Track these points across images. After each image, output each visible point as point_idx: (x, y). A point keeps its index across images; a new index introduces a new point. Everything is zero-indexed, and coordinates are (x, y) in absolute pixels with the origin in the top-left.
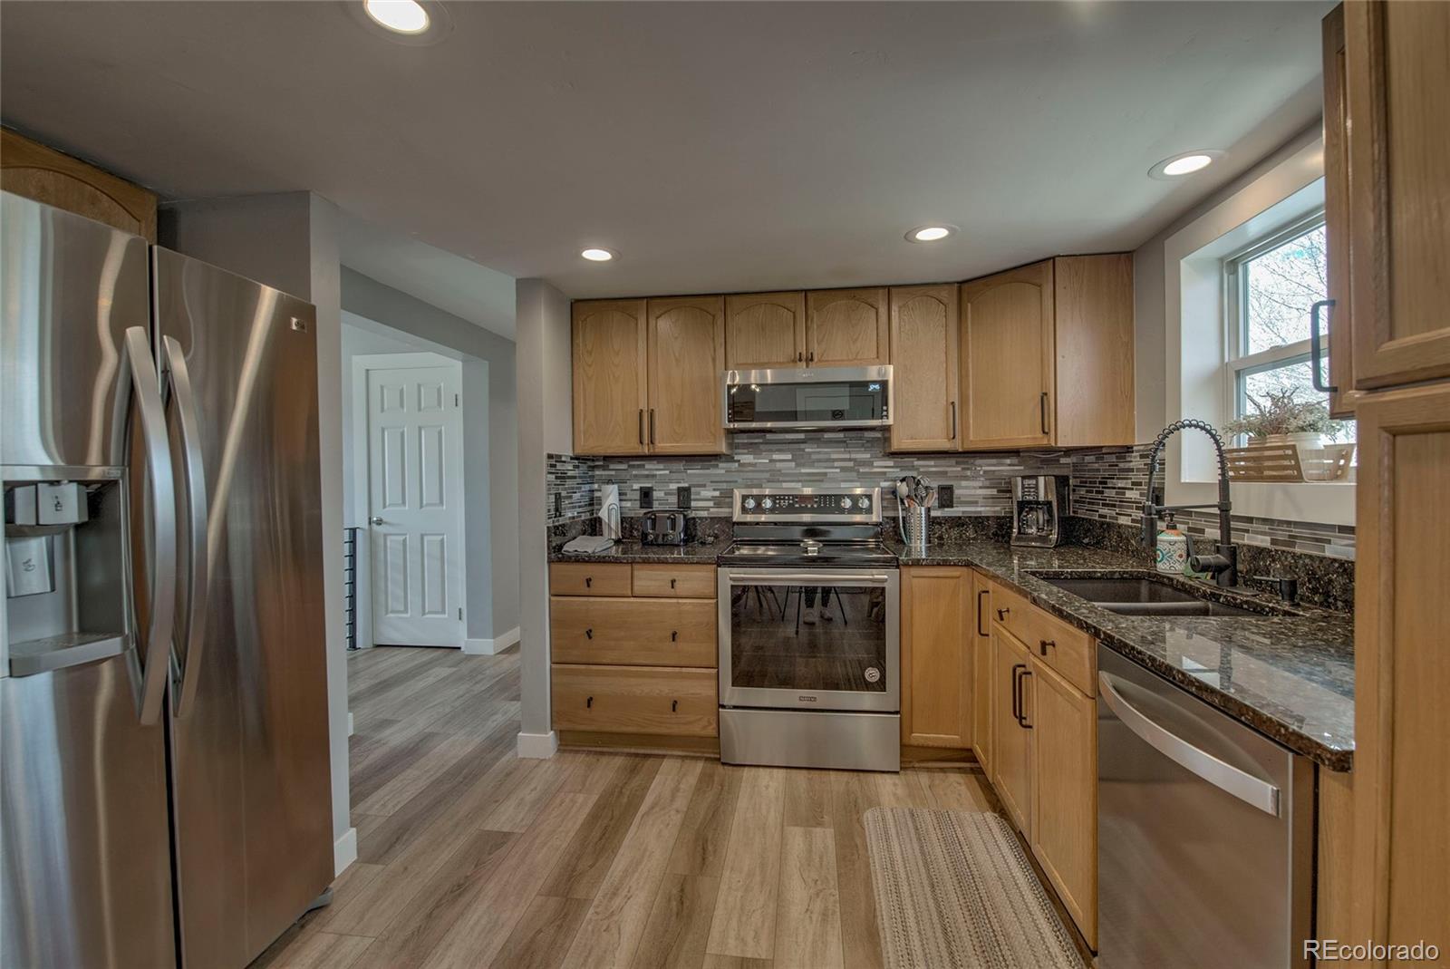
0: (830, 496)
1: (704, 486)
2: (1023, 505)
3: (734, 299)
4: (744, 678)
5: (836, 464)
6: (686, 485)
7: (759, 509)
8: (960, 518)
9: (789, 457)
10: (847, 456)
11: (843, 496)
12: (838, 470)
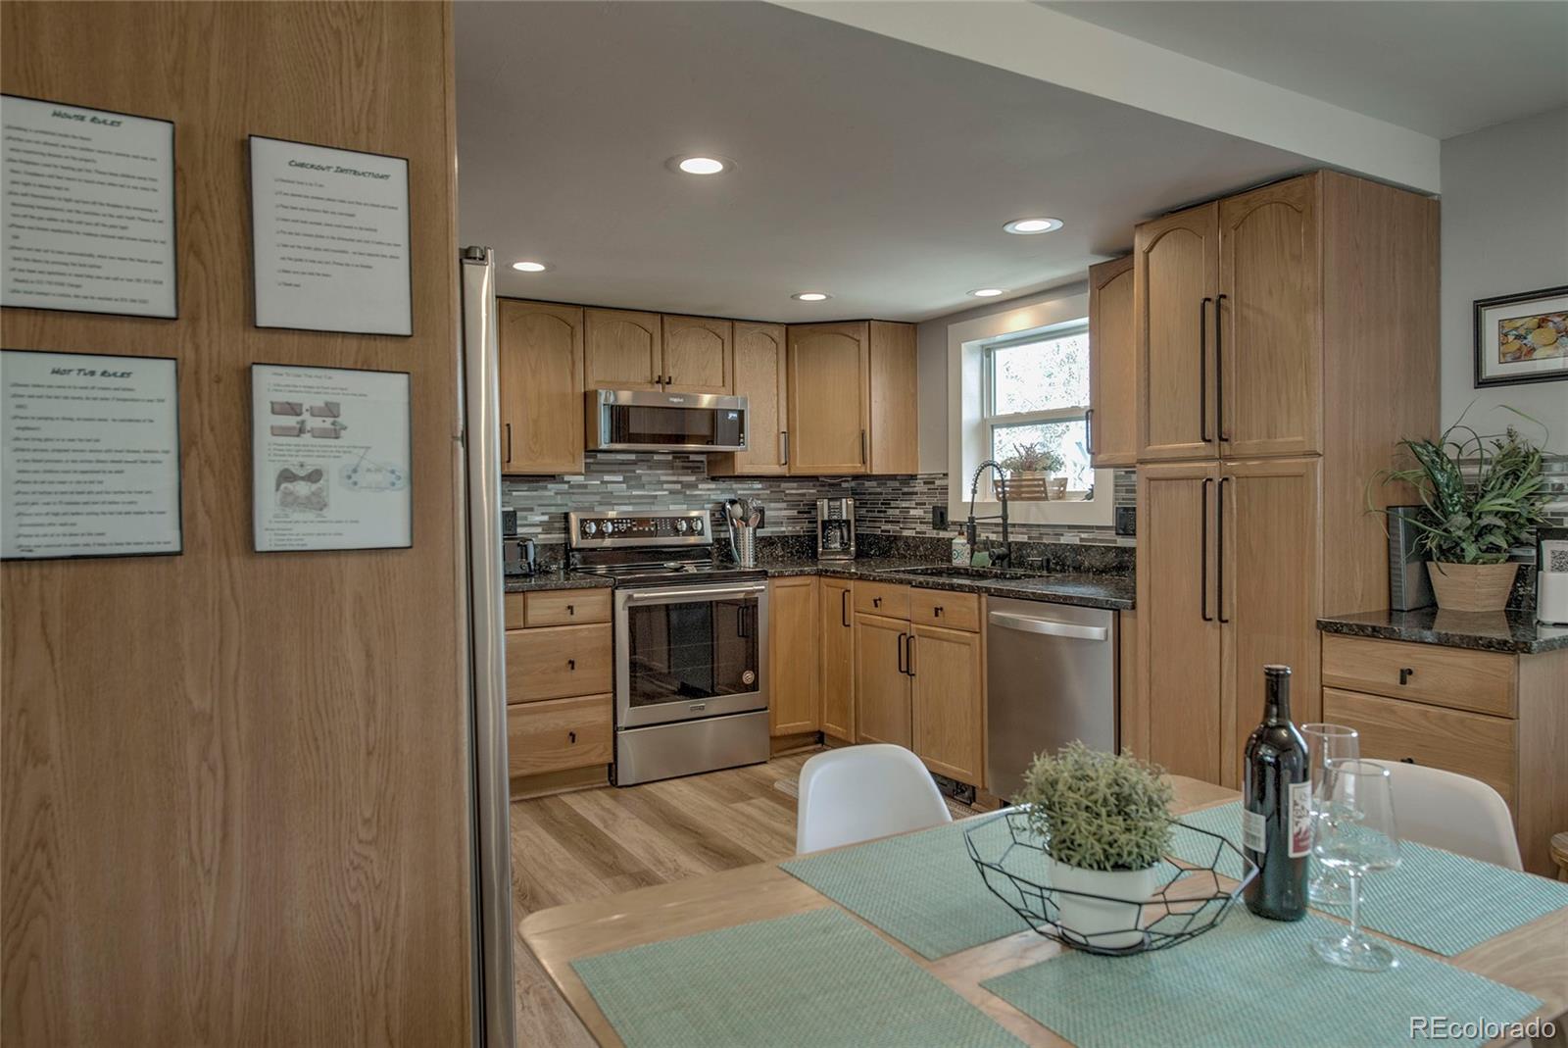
0: (665, 518)
1: (532, 510)
2: (826, 524)
3: (594, 312)
4: (638, 697)
5: (665, 486)
6: (511, 509)
7: (600, 534)
8: (770, 537)
9: (621, 479)
10: (675, 478)
11: (677, 518)
12: (666, 493)
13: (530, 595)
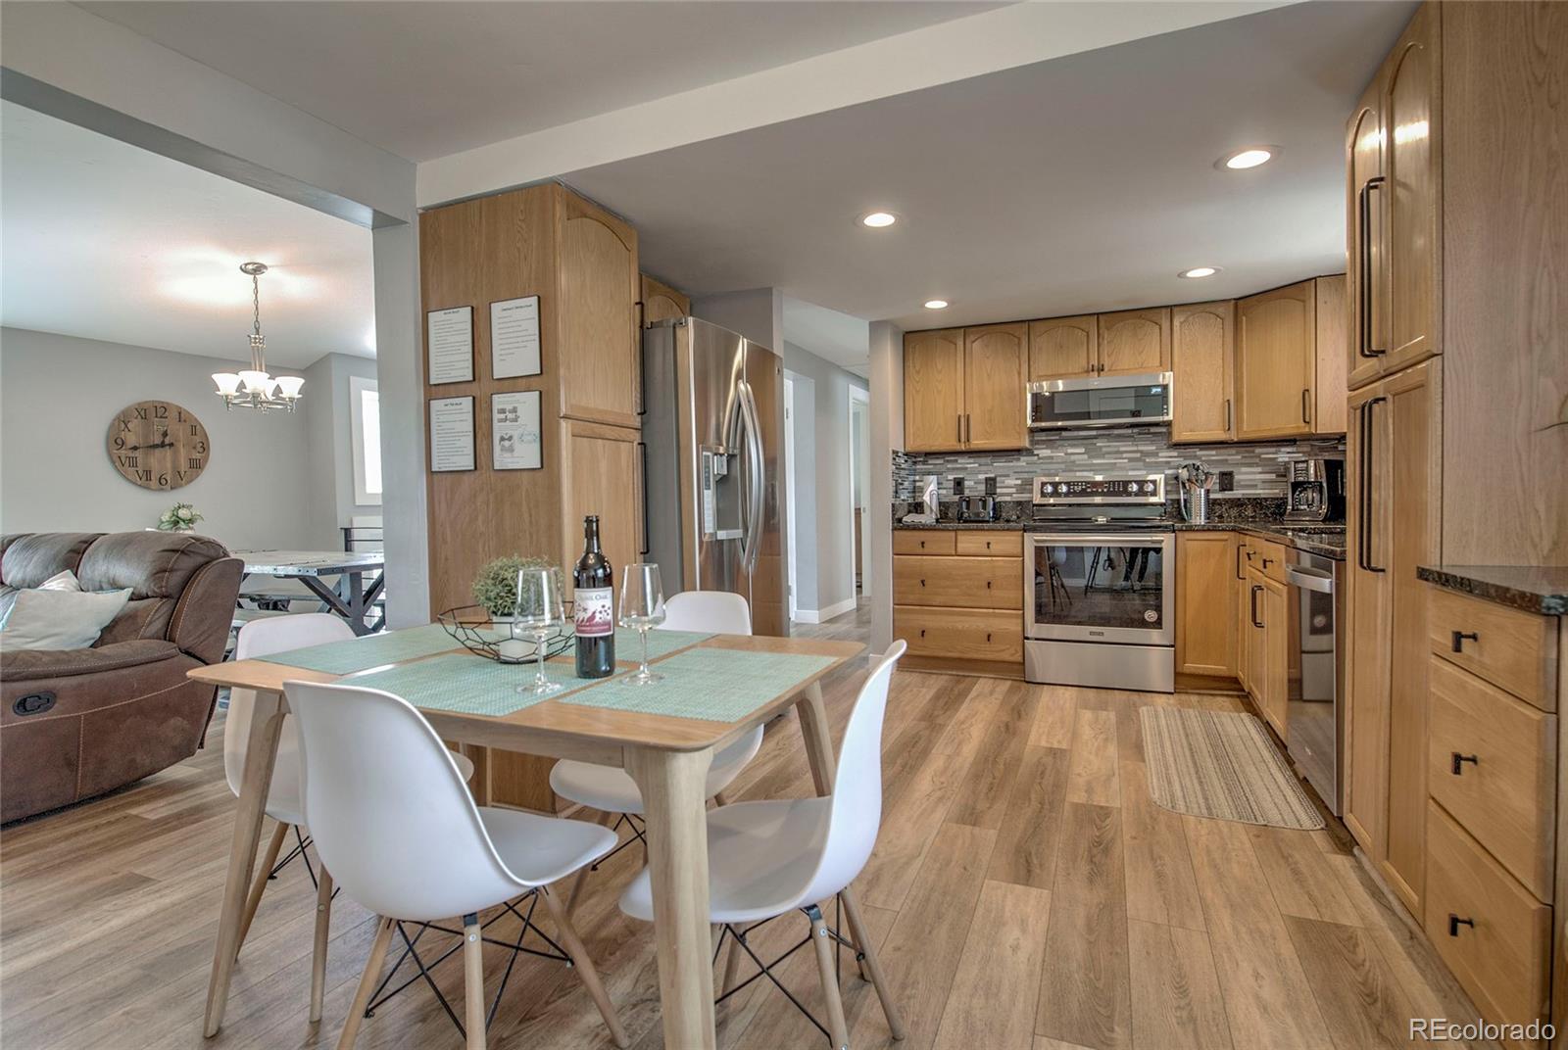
0: (1119, 482)
1: (1008, 476)
2: (1296, 486)
3: (1037, 324)
5: (1125, 455)
6: (992, 475)
7: (1056, 493)
8: (1239, 499)
9: (1083, 450)
10: (1135, 448)
11: (1131, 482)
12: (1126, 461)
13: (959, 533)
